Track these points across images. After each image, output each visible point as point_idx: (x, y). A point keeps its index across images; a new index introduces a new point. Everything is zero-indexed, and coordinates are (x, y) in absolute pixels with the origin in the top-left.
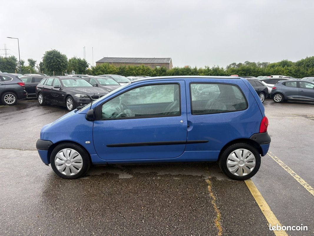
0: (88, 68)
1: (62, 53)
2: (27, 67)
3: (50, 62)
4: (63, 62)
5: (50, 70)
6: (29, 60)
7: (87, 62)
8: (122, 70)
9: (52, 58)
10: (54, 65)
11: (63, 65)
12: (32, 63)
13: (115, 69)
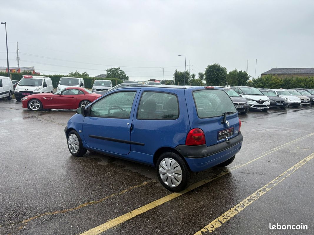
0: (248, 81)
1: (222, 66)
2: (197, 80)
3: (210, 75)
4: (221, 74)
5: (209, 82)
6: (199, 74)
7: (248, 74)
8: (287, 81)
9: (212, 71)
10: (213, 77)
11: (221, 77)
12: (201, 76)
13: (279, 81)
